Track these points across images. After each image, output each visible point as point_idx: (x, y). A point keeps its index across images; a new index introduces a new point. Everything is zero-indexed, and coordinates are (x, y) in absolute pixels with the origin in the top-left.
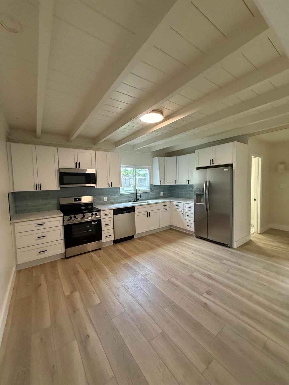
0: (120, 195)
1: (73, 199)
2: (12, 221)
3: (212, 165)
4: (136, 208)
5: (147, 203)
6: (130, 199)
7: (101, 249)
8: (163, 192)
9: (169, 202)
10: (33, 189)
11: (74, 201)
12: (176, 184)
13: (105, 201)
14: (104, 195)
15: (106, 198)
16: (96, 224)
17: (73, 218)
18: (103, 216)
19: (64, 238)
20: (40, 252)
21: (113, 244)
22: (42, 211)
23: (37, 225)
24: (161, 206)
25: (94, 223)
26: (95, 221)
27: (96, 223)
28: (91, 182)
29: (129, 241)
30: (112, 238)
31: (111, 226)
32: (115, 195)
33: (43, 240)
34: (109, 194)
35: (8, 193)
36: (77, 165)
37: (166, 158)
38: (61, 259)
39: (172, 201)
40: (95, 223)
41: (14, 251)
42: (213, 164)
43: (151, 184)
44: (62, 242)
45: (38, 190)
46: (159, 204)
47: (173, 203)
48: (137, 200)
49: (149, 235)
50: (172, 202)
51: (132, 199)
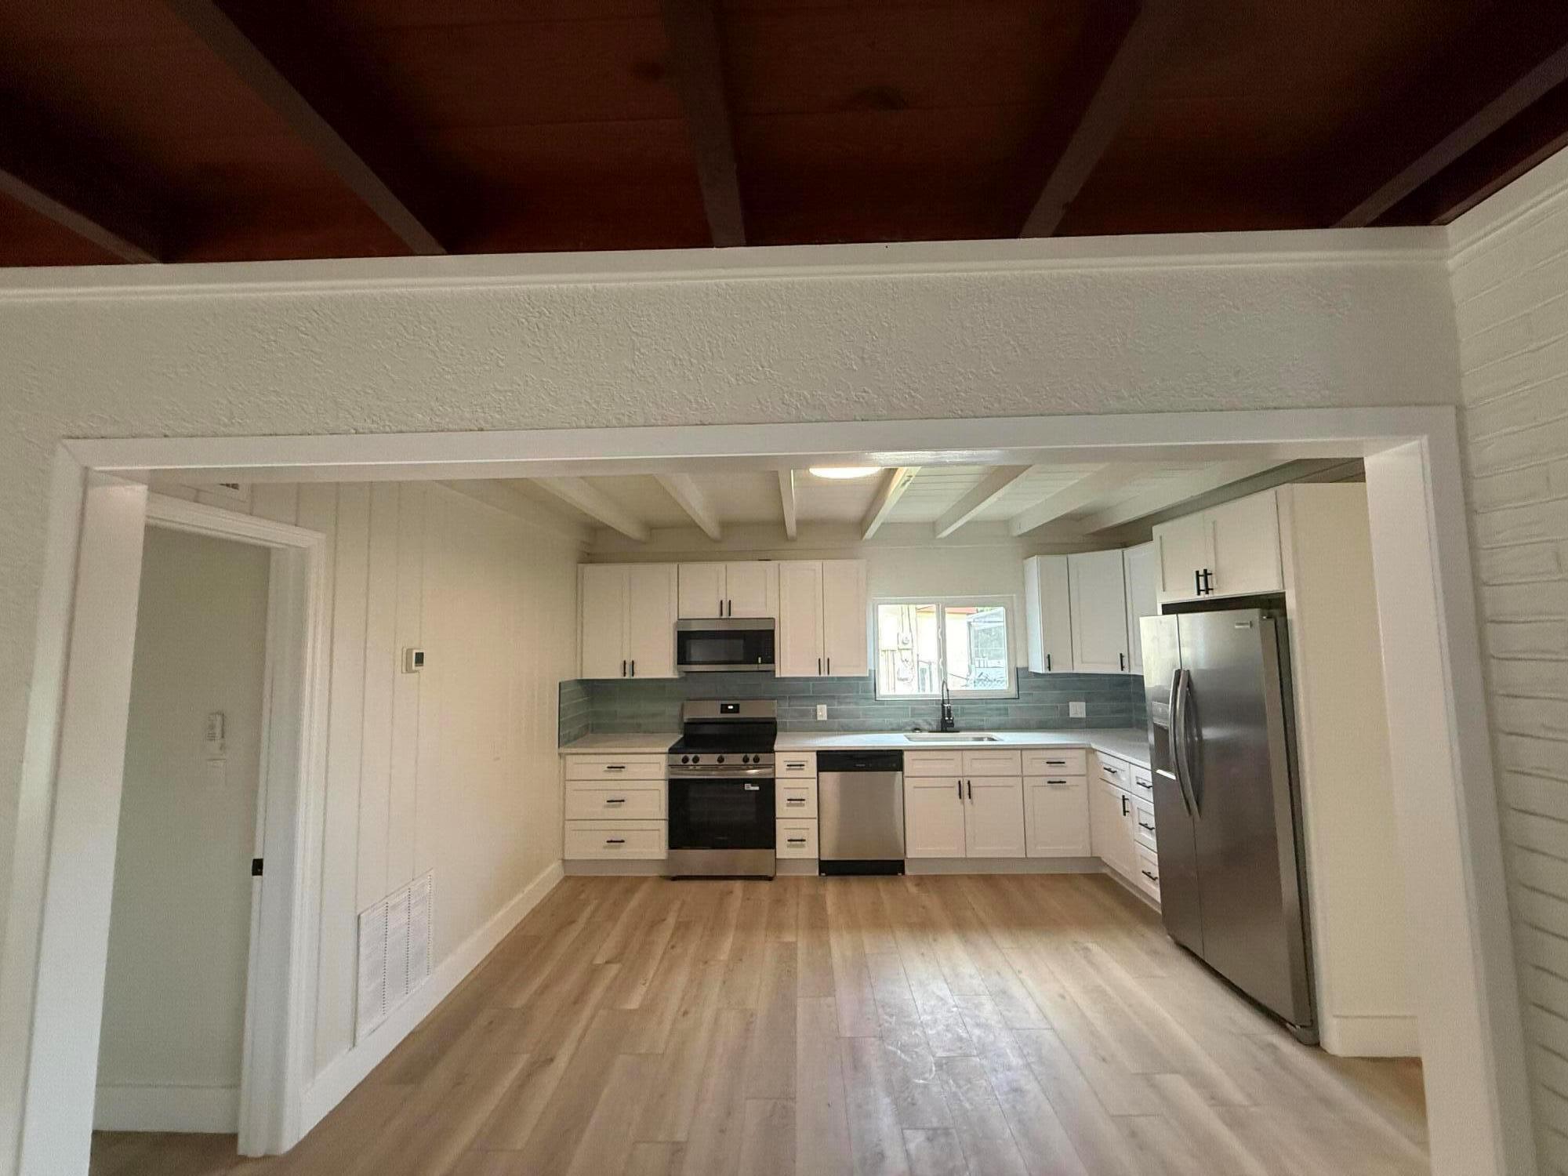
0: (875, 704)
1: (717, 705)
2: (563, 750)
3: (1203, 596)
4: (907, 756)
5: (986, 743)
6: (920, 721)
7: (770, 879)
8: (1084, 704)
9: (1083, 752)
10: (617, 674)
11: (722, 712)
12: (1126, 672)
13: (819, 719)
14: (818, 698)
15: (822, 712)
16: (756, 791)
17: (690, 762)
18: (781, 770)
19: (668, 818)
20: (610, 839)
21: (817, 874)
22: (645, 732)
23: (608, 767)
24: (1037, 766)
25: (748, 787)
26: (753, 781)
27: (757, 788)
28: (760, 659)
29: (878, 877)
30: (810, 852)
31: (810, 808)
32: (857, 704)
33: (619, 809)
34: (833, 697)
35: (560, 684)
36: (726, 606)
37: (1075, 558)
38: (661, 877)
39: (1094, 746)
40: (752, 788)
41: (561, 824)
42: (1207, 593)
43: (1021, 664)
44: (663, 827)
45: (627, 677)
46: (1024, 752)
47: (1098, 753)
48: (946, 725)
49: (969, 877)
50: (1094, 751)
51: (926, 721)
